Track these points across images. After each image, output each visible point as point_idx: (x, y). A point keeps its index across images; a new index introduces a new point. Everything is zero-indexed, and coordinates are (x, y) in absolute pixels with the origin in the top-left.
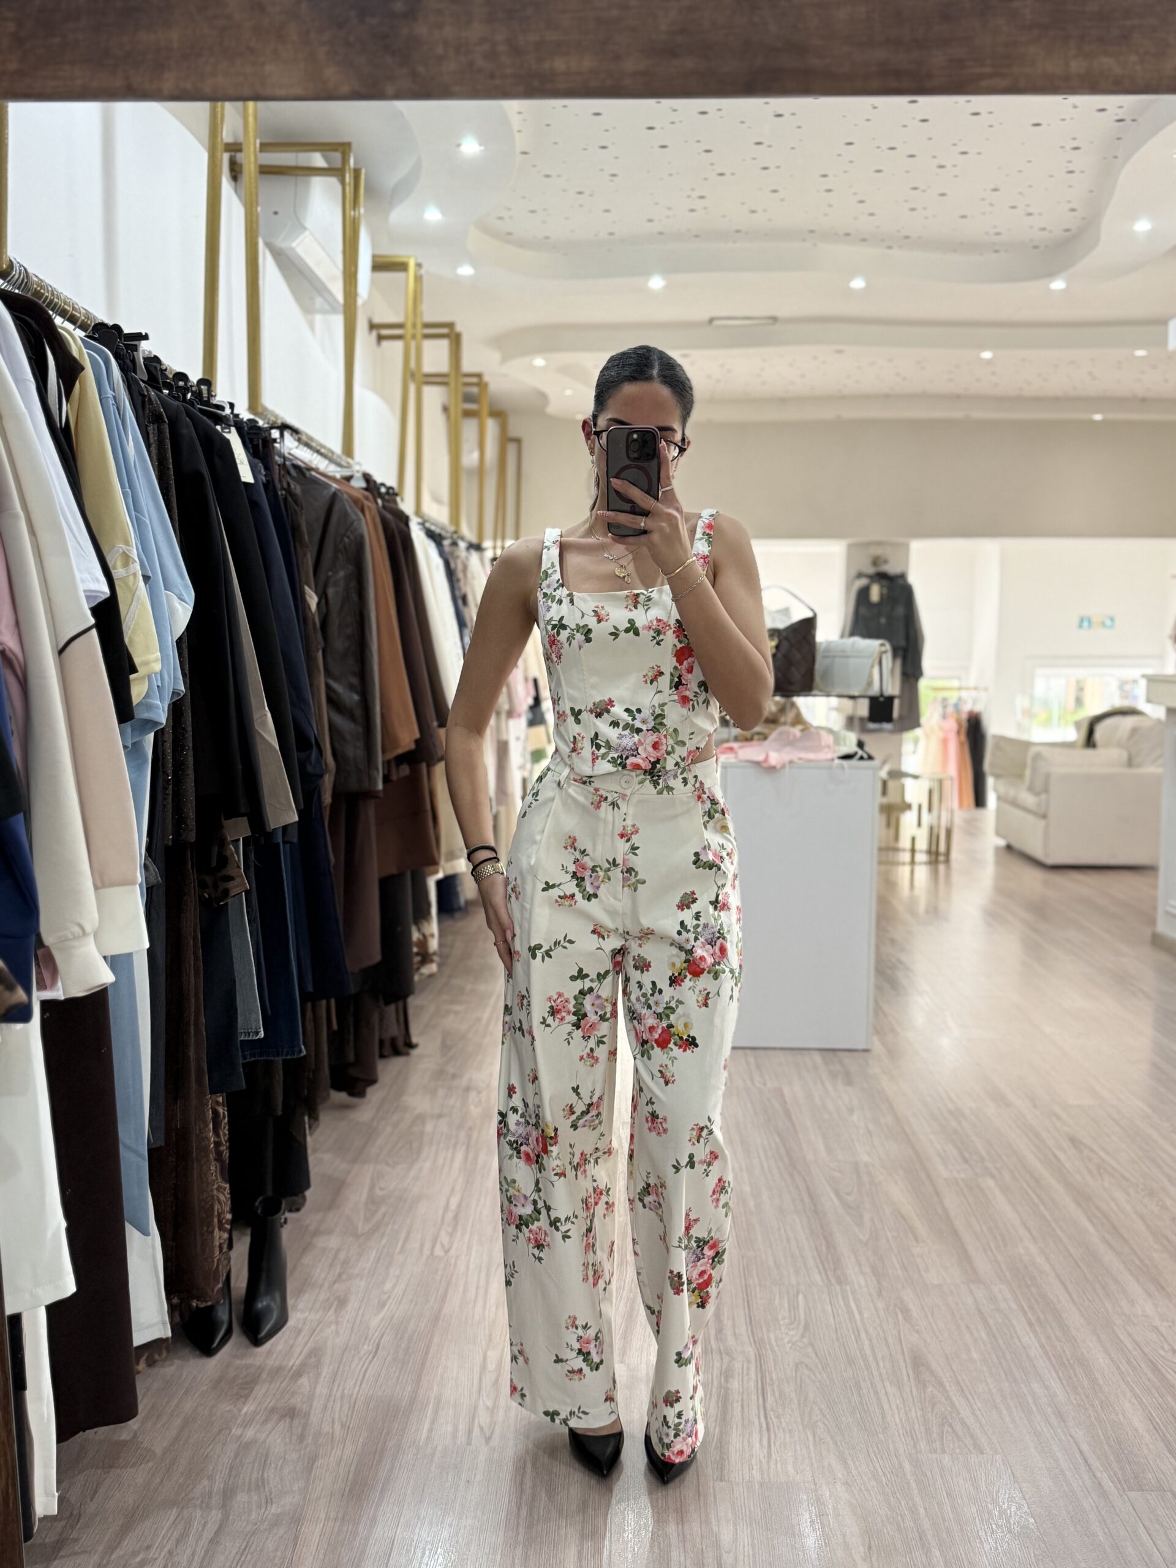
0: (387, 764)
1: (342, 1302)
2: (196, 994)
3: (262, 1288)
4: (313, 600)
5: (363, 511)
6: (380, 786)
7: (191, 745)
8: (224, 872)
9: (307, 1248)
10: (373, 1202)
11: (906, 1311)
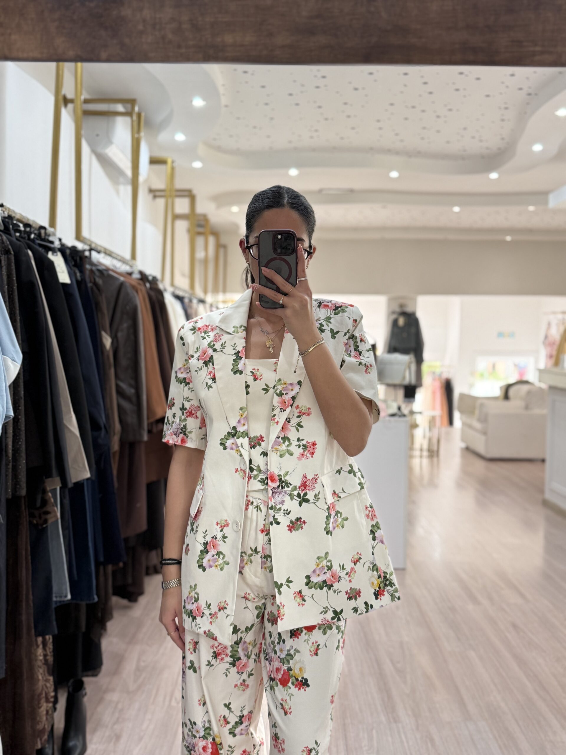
0: (150, 425)
1: (118, 737)
2: (27, 584)
3: (72, 734)
4: (107, 341)
5: (137, 292)
6: (145, 438)
7: (24, 439)
8: (45, 509)
9: (101, 700)
10: (138, 670)
11: (432, 740)
